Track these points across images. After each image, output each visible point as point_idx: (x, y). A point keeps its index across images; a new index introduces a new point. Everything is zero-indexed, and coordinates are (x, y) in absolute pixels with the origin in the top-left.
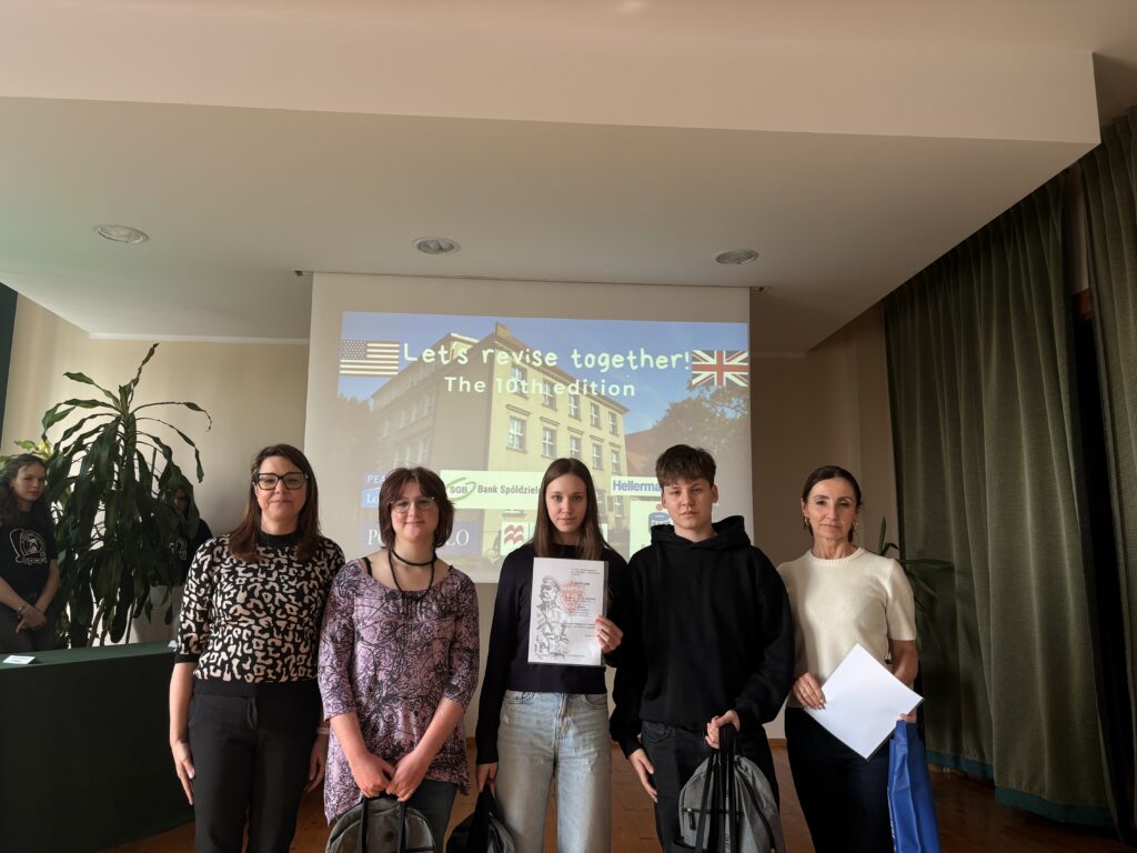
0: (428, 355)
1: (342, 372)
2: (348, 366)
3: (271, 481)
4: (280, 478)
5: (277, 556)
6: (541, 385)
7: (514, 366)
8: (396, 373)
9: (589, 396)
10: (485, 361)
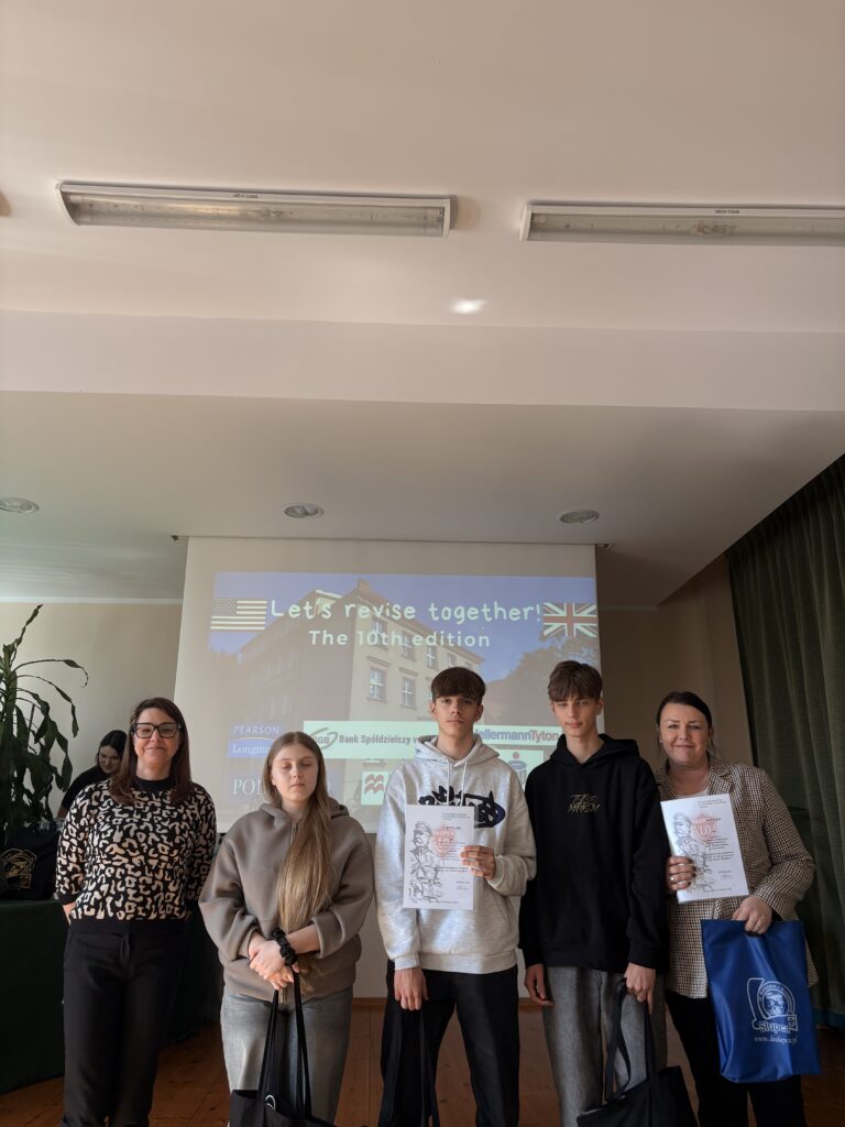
0: (294, 610)
1: (212, 628)
2: (219, 623)
3: (147, 731)
4: (156, 727)
5: (151, 799)
6: (400, 637)
7: (375, 619)
8: (263, 628)
9: (446, 646)
10: (348, 615)
